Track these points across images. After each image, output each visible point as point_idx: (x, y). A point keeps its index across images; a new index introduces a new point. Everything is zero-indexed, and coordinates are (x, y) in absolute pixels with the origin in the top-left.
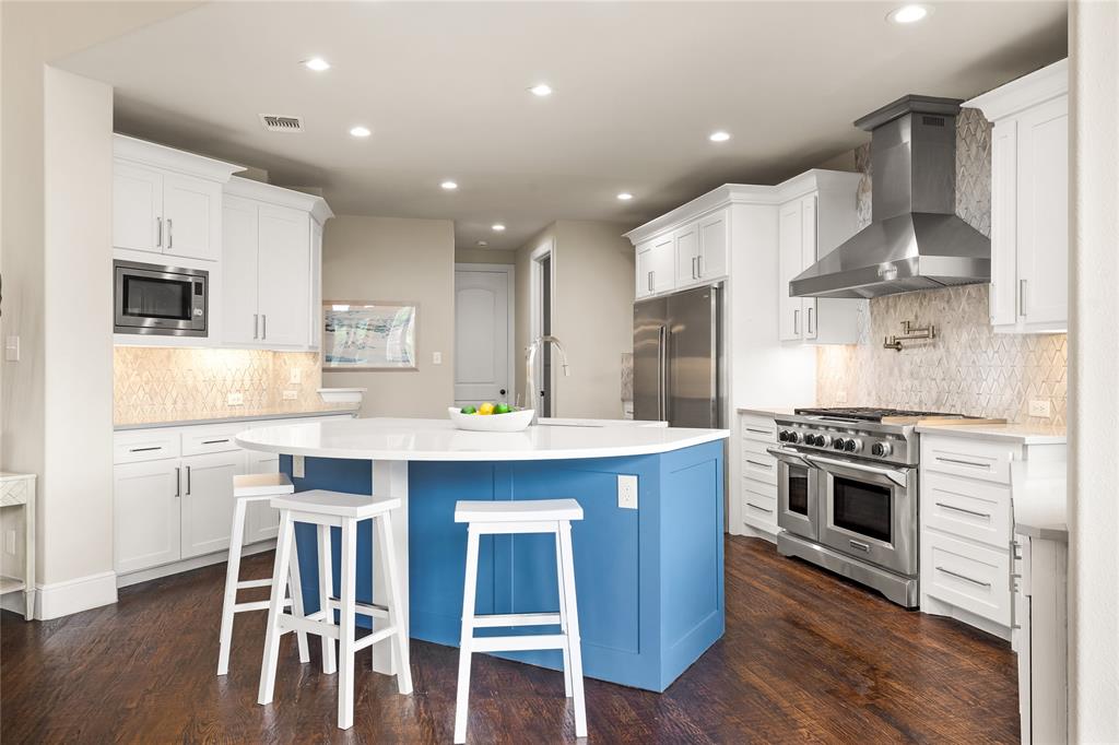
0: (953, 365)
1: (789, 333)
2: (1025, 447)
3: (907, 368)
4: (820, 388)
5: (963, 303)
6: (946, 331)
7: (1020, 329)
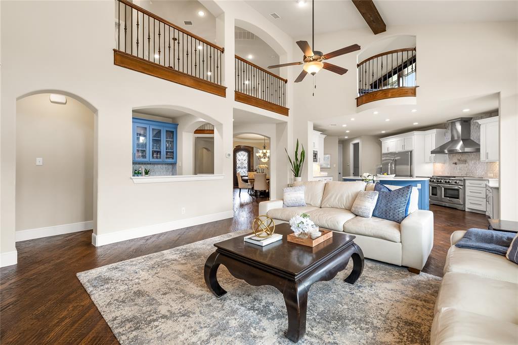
0: (470, 167)
1: (428, 161)
2: (489, 181)
3: (458, 168)
4: (434, 172)
5: (472, 156)
6: (468, 161)
7: (487, 161)
